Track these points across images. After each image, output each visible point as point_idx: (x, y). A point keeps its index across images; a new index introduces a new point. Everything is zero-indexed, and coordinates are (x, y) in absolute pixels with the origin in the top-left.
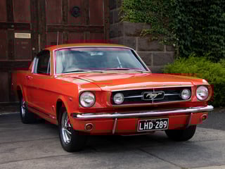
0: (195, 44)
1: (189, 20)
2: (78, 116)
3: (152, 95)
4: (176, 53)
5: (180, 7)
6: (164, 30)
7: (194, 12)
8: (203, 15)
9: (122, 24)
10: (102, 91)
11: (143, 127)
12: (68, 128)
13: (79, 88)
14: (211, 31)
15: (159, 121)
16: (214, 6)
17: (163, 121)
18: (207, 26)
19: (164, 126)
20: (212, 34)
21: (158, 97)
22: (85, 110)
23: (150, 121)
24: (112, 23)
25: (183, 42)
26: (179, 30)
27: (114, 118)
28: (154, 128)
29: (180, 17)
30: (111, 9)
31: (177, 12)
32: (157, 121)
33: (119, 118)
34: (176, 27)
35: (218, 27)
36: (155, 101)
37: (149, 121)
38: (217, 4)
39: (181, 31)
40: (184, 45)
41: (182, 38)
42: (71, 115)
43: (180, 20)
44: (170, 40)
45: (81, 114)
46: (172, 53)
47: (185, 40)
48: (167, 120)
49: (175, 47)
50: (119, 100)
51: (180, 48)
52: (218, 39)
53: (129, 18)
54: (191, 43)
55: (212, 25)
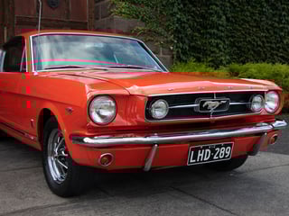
0: (193, 49)
1: (188, 20)
2: (87, 140)
3: (212, 104)
4: (173, 57)
5: (179, 4)
6: (160, 30)
7: (193, 12)
8: (203, 16)
9: (112, 19)
10: (131, 96)
11: (195, 158)
12: (60, 157)
13: (87, 88)
14: (210, 34)
15: (220, 147)
16: (214, 7)
17: (226, 146)
18: (207, 29)
19: (226, 154)
20: (211, 38)
21: (221, 106)
22: (99, 130)
23: (207, 148)
24: (98, 19)
25: (181, 45)
26: (177, 31)
27: (151, 144)
28: (212, 158)
29: (178, 16)
30: (96, 2)
31: (175, 10)
32: (217, 146)
33: (160, 143)
34: (173, 27)
35: (218, 30)
36: (215, 114)
37: (205, 148)
38: (217, 5)
39: (179, 32)
40: (182, 49)
41: (180, 40)
42: (71, 137)
43: (179, 20)
44: (167, 42)
45: (91, 137)
46: (169, 57)
47: (183, 43)
48: (231, 145)
49: (172, 51)
50: (160, 112)
51: (178, 52)
52: (217, 44)
53: (121, 12)
54: (189, 46)
55: (212, 28)
